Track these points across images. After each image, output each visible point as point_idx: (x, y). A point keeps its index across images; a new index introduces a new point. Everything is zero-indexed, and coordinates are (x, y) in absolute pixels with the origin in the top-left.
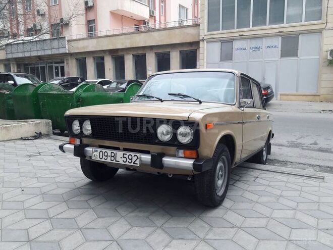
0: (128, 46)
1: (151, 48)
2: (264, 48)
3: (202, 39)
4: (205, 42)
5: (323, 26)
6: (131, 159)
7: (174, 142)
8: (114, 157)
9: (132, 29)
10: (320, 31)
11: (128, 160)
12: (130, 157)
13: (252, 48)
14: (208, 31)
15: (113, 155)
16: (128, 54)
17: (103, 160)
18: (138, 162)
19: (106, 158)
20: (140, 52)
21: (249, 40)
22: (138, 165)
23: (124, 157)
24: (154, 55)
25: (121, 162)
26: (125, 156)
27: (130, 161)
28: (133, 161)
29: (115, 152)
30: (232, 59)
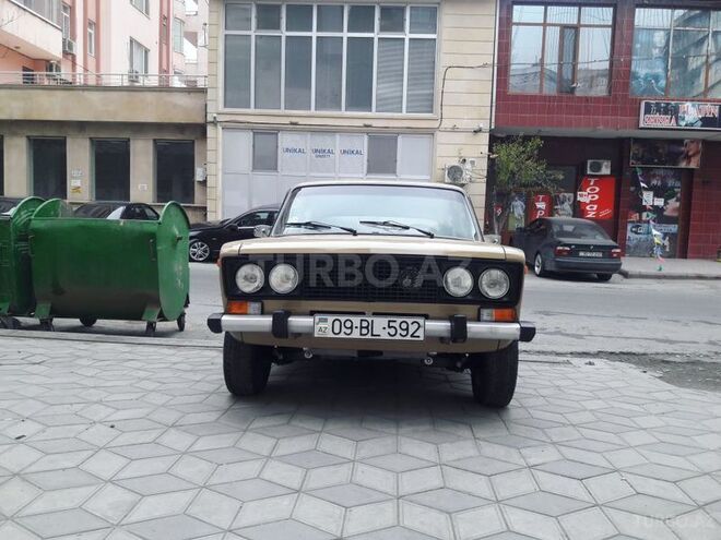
0: (17, 116)
1: (81, 126)
2: (337, 152)
3: (212, 120)
4: (220, 128)
5: (436, 124)
6: (407, 329)
7: (477, 298)
8: (367, 328)
9: (16, 77)
10: (431, 132)
11: (399, 331)
12: (404, 326)
13: (316, 151)
14: (225, 106)
15: (365, 324)
16: (15, 134)
17: (342, 336)
18: (420, 333)
19: (349, 331)
20: (51, 133)
21: (309, 135)
22: (422, 339)
23: (389, 327)
24: (87, 143)
25: (385, 336)
26: (391, 324)
27: (404, 333)
28: (410, 333)
29: (370, 319)
30: (276, 169)
